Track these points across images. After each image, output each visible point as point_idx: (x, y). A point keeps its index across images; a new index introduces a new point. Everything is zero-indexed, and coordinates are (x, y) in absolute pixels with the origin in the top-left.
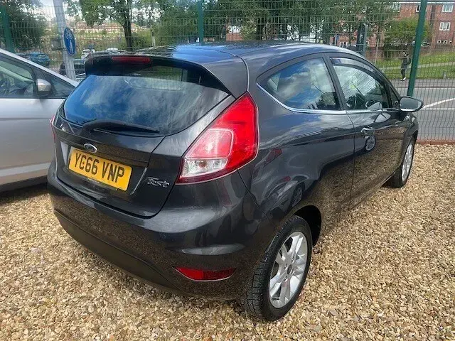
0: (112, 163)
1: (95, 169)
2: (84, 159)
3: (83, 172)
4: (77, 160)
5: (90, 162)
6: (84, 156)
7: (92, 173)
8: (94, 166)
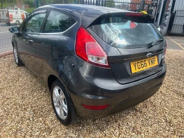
0: (150, 58)
1: (146, 65)
2: (138, 64)
3: (141, 69)
4: (135, 66)
5: (142, 63)
6: (138, 63)
7: (145, 66)
8: (145, 64)
